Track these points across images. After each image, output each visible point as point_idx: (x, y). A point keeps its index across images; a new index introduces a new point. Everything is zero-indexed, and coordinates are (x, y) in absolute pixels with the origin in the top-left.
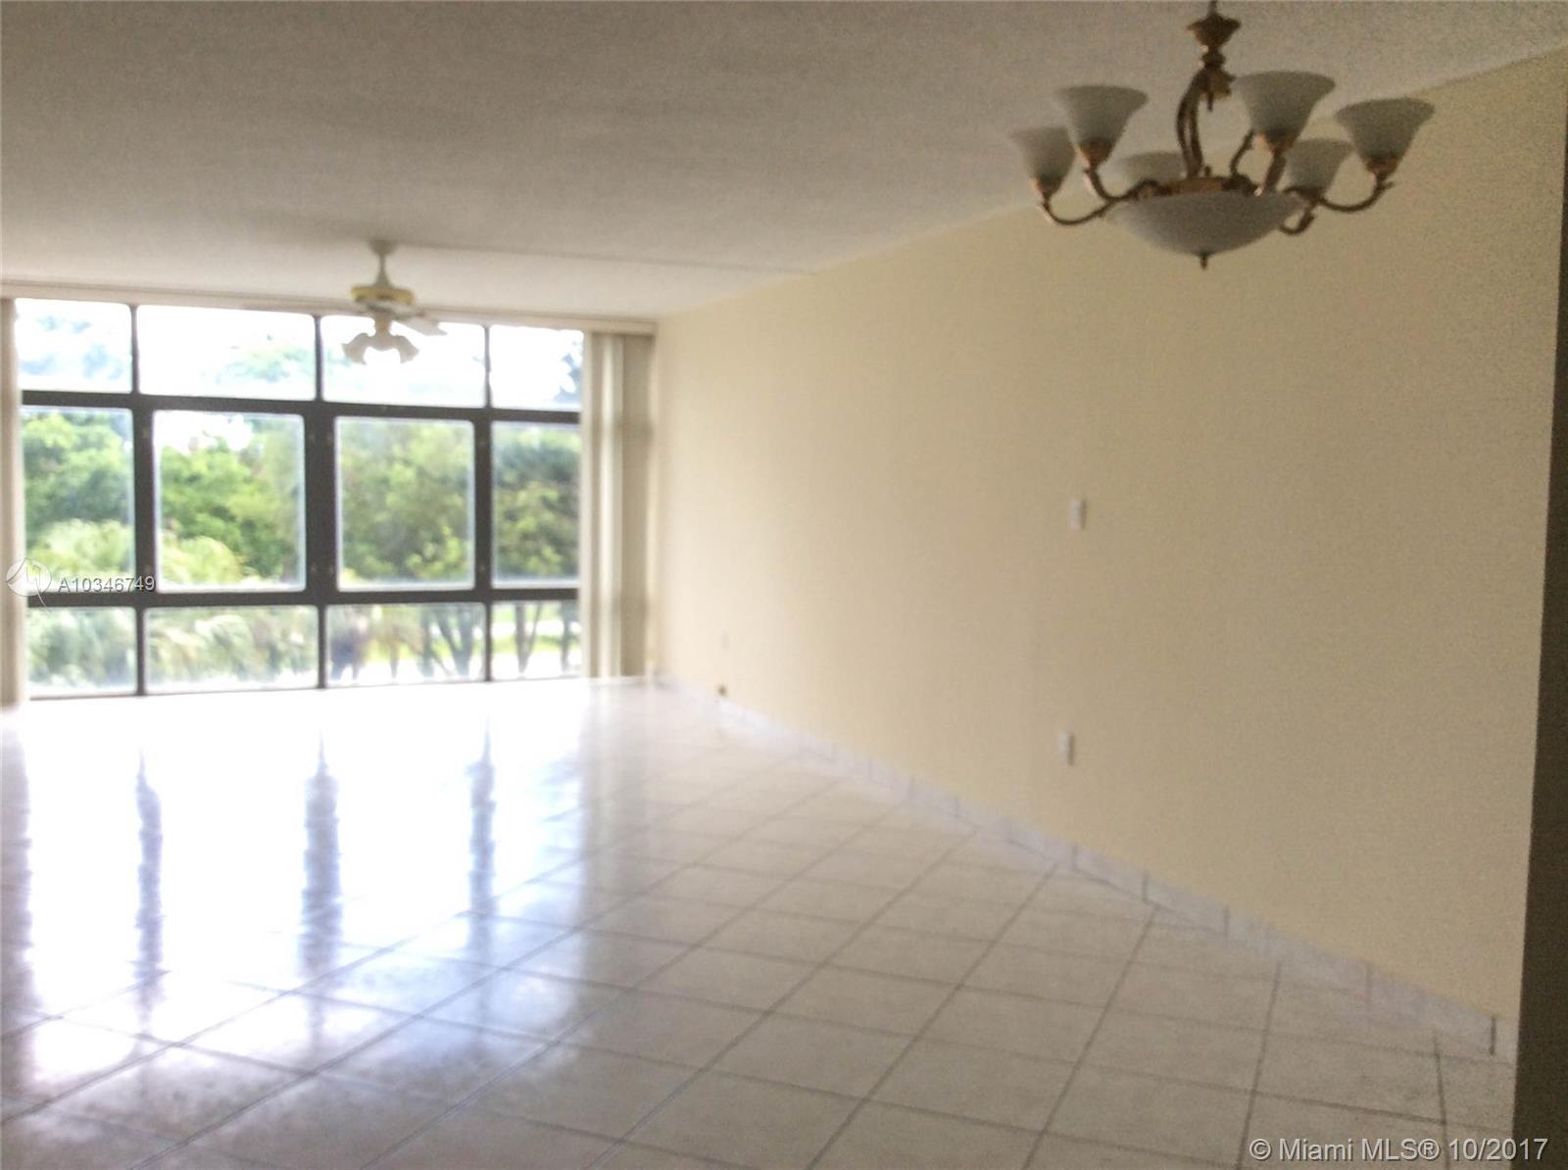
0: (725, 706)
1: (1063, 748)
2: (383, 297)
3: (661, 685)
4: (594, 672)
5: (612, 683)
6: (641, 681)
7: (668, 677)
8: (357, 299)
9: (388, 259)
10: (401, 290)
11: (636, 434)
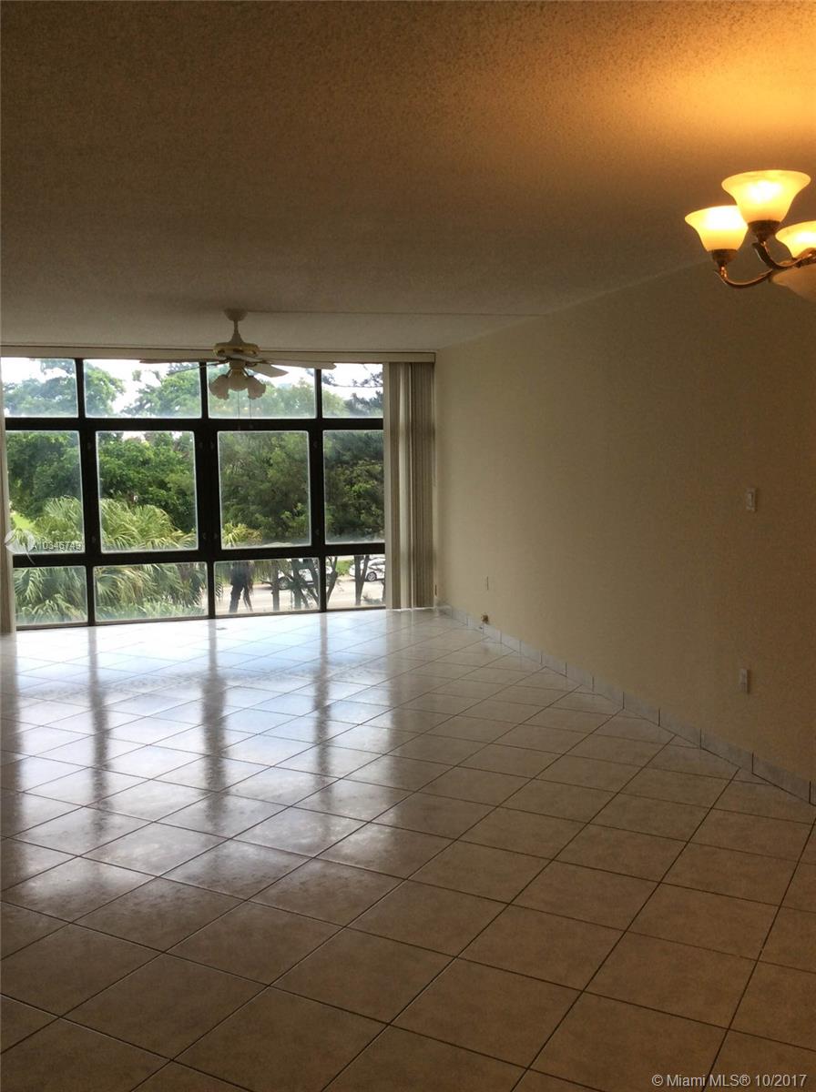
0: (488, 629)
2: (237, 351)
3: (443, 613)
4: (397, 604)
5: (409, 613)
6: (431, 611)
7: (448, 607)
8: (219, 352)
9: (240, 323)
10: (249, 345)
11: (421, 434)
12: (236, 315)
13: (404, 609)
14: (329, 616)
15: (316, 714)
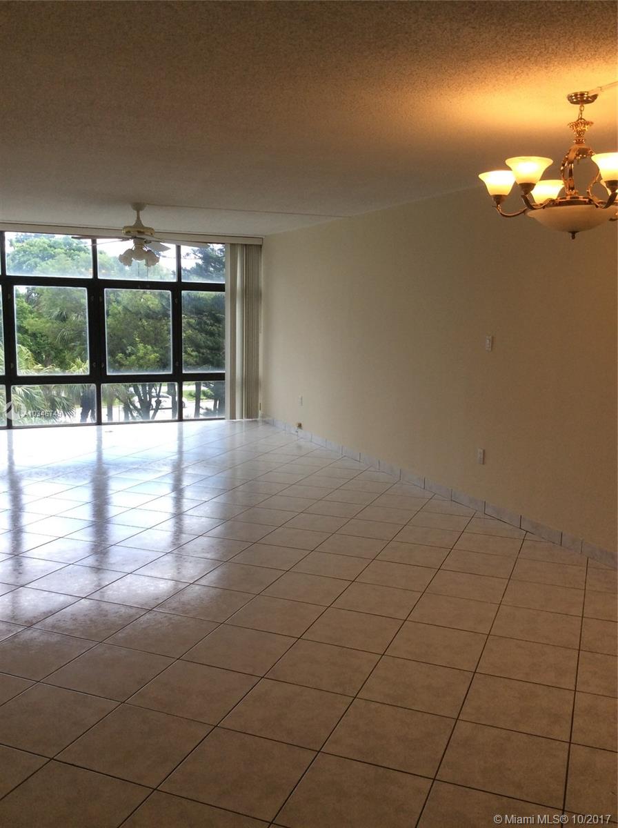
0: (301, 433)
1: (480, 456)
2: (139, 232)
3: (266, 423)
4: (233, 416)
5: (241, 422)
6: (256, 421)
7: (270, 419)
8: (127, 232)
9: (141, 212)
10: (147, 228)
11: (252, 296)
12: (138, 207)
13: (238, 420)
14: (184, 424)
15: (173, 495)
